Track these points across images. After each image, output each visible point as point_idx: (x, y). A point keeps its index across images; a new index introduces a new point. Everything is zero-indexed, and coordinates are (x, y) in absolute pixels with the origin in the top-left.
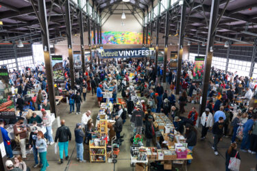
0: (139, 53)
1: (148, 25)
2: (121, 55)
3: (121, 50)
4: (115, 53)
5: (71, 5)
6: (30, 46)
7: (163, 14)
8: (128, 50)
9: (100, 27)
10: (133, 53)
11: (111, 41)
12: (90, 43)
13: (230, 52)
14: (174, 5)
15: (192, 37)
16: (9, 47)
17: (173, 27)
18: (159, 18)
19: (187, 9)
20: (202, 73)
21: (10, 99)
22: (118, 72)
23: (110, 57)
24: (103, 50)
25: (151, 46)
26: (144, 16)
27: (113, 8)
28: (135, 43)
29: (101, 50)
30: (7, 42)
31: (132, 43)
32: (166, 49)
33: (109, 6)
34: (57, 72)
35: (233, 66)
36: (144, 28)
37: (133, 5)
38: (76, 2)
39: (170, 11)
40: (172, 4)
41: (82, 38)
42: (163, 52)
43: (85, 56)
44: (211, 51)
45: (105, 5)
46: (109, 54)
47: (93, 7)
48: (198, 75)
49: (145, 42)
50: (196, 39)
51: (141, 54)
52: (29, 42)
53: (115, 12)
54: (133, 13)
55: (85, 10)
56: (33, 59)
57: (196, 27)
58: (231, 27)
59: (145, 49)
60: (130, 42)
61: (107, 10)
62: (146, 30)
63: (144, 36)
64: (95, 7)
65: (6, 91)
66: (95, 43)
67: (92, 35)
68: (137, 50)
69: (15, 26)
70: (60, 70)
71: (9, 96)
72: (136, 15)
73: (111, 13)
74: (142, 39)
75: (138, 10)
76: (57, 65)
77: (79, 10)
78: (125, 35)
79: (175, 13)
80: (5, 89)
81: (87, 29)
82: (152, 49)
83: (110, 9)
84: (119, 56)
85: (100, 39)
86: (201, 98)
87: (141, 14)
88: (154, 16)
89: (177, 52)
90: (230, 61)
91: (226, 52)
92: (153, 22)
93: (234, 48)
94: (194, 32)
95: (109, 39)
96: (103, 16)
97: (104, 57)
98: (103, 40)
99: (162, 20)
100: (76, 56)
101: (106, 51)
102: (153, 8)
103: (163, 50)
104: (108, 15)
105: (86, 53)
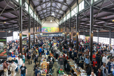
0: (58, 35)
1: (61, 24)
2: (50, 36)
3: (50, 34)
4: (48, 35)
5: (31, 17)
6: (12, 33)
7: (68, 20)
8: (53, 34)
9: (41, 25)
10: (55, 35)
11: (45, 31)
12: (37, 31)
13: (99, 34)
14: (73, 16)
15: (81, 28)
16: (4, 33)
17: (72, 25)
18: (66, 21)
19: (79, 17)
20: (89, 42)
21: (6, 51)
22: (49, 43)
23: (45, 37)
24: (42, 34)
25: (63, 32)
26: (59, 21)
27: (47, 18)
28: (56, 31)
29: (41, 34)
30: (3, 31)
31: (54, 31)
32: (70, 33)
33: (45, 18)
34: (24, 41)
35: (101, 40)
36: (59, 25)
37: (55, 17)
38: (33, 16)
39: (71, 19)
40: (72, 16)
41: (34, 29)
42: (69, 34)
43: (35, 36)
44: (92, 32)
45: (43, 17)
46: (45, 35)
47: (38, 18)
48: (87, 43)
49: (60, 31)
50: (83, 29)
51: (59, 35)
52: (12, 31)
53: (47, 20)
54: (55, 20)
55: (36, 19)
56: (13, 38)
57: (83, 25)
58: (98, 24)
59: (61, 33)
60: (53, 31)
61: (44, 19)
62: (60, 26)
63: (59, 29)
64: (39, 18)
65: (4, 47)
66: (39, 31)
67: (38, 28)
68: (57, 34)
69: (8, 25)
70: (25, 40)
71: (5, 49)
72: (56, 21)
73: (46, 20)
74: (58, 30)
75: (57, 19)
76: (24, 39)
77: (33, 19)
78: (51, 28)
79: (73, 19)
80: (4, 46)
81: (36, 26)
82: (63, 33)
83: (45, 19)
84: (49, 36)
85: (41, 30)
86: (90, 53)
87: (58, 20)
88: (64, 21)
89: (76, 34)
90: (99, 38)
91: (97, 34)
92: (63, 23)
93: (100, 33)
94: (82, 27)
95: (45, 30)
96: (42, 21)
97: (43, 37)
98: (42, 31)
99: (68, 22)
100: (32, 35)
101: (43, 34)
102: (63, 18)
103: (69, 33)
104: (44, 21)
105: (35, 35)
